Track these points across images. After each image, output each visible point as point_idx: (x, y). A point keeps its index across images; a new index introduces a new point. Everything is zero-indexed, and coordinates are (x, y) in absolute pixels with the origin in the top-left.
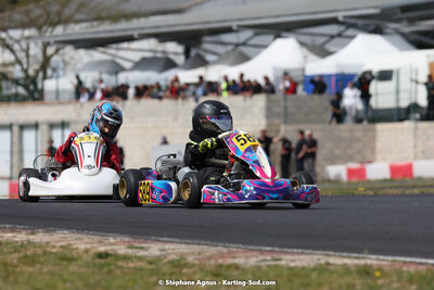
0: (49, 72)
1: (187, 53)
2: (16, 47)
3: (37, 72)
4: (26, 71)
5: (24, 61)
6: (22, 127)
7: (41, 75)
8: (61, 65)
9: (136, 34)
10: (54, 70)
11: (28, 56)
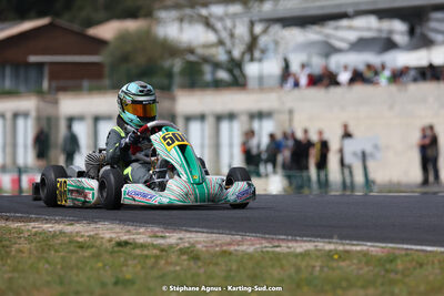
0: (257, 54)
1: (411, 32)
2: (219, 25)
3: (243, 54)
4: (229, 53)
5: (228, 41)
6: (219, 118)
7: (247, 57)
8: (271, 46)
9: (350, 10)
10: (263, 52)
11: (232, 36)
